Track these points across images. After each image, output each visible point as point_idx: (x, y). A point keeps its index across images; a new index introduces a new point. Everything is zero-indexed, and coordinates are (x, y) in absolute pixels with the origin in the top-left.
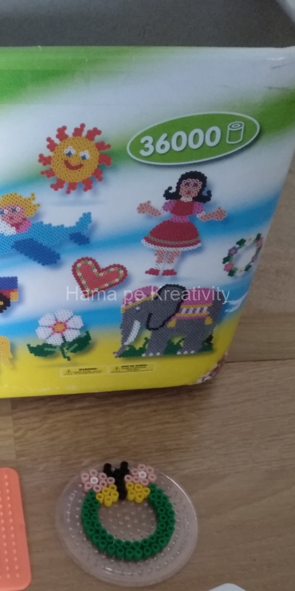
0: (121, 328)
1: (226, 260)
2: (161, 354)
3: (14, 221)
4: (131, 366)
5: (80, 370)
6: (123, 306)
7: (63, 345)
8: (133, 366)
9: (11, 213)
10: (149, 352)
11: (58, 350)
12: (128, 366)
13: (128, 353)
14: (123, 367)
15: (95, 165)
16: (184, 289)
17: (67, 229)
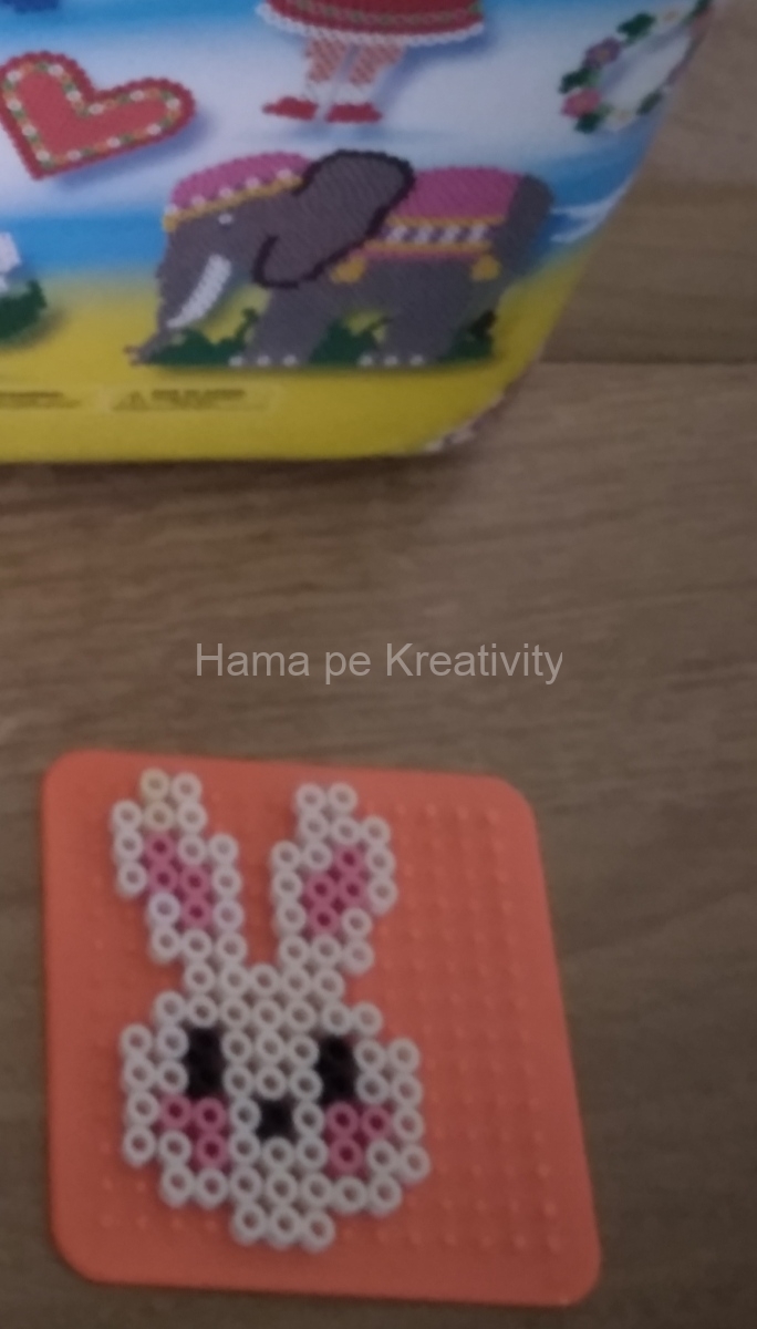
0: (159, 276)
1: (570, 81)
2: (300, 360)
4: (187, 392)
6: (172, 211)
10: (257, 355)
12: (176, 393)
13: (179, 352)
14: (157, 393)
16: (403, 167)
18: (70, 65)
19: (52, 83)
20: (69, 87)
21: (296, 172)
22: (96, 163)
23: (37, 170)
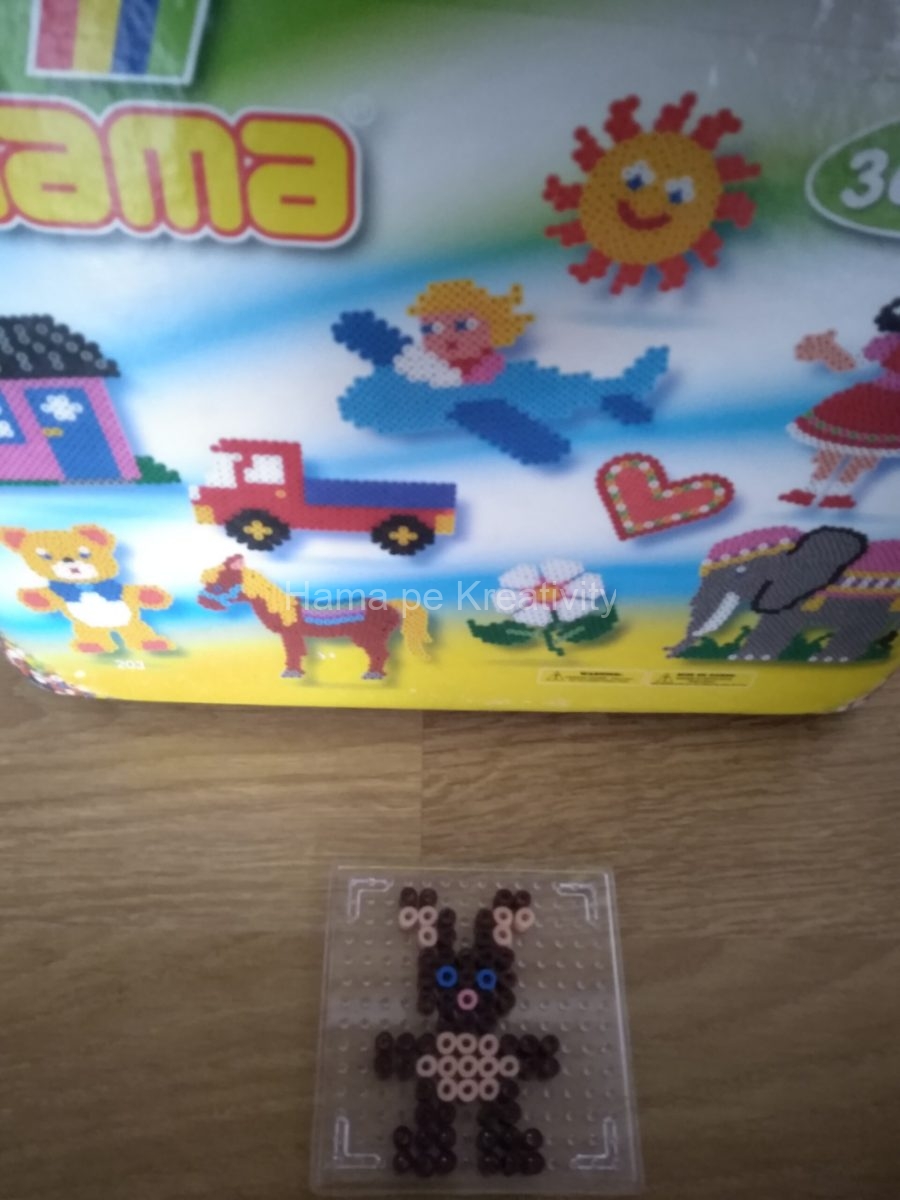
0: (692, 604)
2: (772, 657)
3: (459, 355)
4: (699, 675)
5: (583, 674)
6: (707, 563)
7: (551, 627)
8: (704, 675)
9: (452, 331)
10: (746, 654)
11: (538, 636)
12: (692, 675)
13: (698, 650)
14: (680, 675)
15: (704, 221)
16: (862, 539)
17: (597, 383)
18: (655, 464)
19: (641, 475)
20: (652, 478)
21: (793, 540)
22: (663, 530)
23: (623, 534)
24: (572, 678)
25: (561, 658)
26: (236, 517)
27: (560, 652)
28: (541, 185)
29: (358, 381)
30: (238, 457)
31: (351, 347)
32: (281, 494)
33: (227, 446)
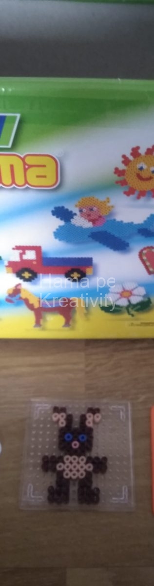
3: (91, 218)
5: (142, 323)
7: (129, 306)
9: (89, 211)
11: (124, 310)
17: (136, 225)
23: (150, 273)
24: (138, 325)
25: (133, 318)
26: (19, 271)
27: (133, 315)
28: (114, 170)
29: (60, 227)
30: (21, 251)
31: (57, 217)
32: (35, 263)
33: (18, 248)
